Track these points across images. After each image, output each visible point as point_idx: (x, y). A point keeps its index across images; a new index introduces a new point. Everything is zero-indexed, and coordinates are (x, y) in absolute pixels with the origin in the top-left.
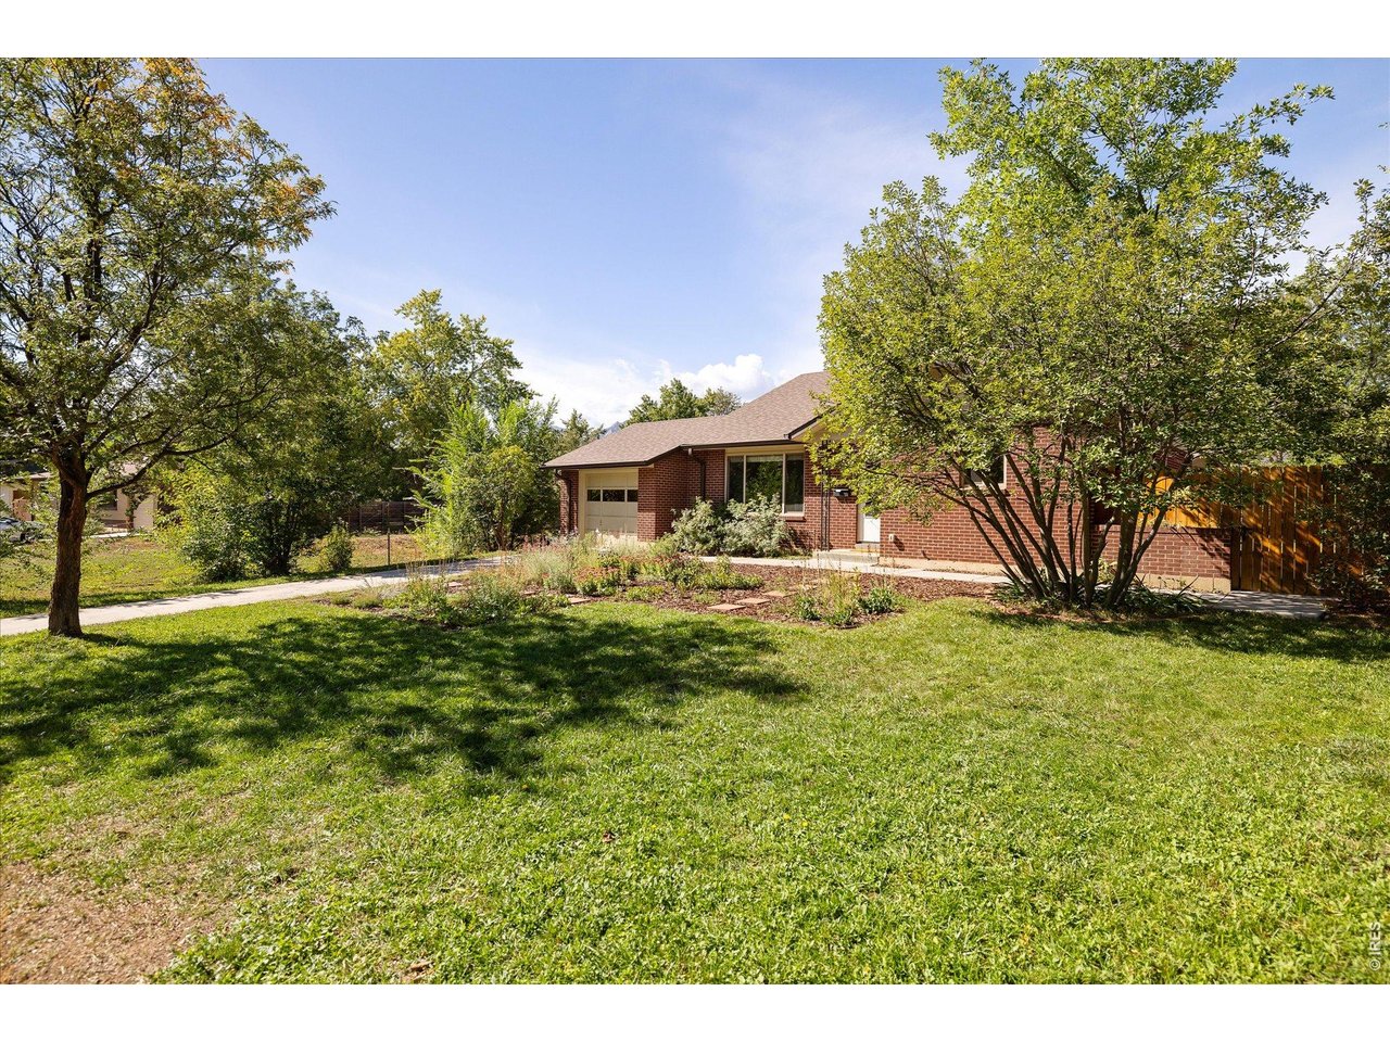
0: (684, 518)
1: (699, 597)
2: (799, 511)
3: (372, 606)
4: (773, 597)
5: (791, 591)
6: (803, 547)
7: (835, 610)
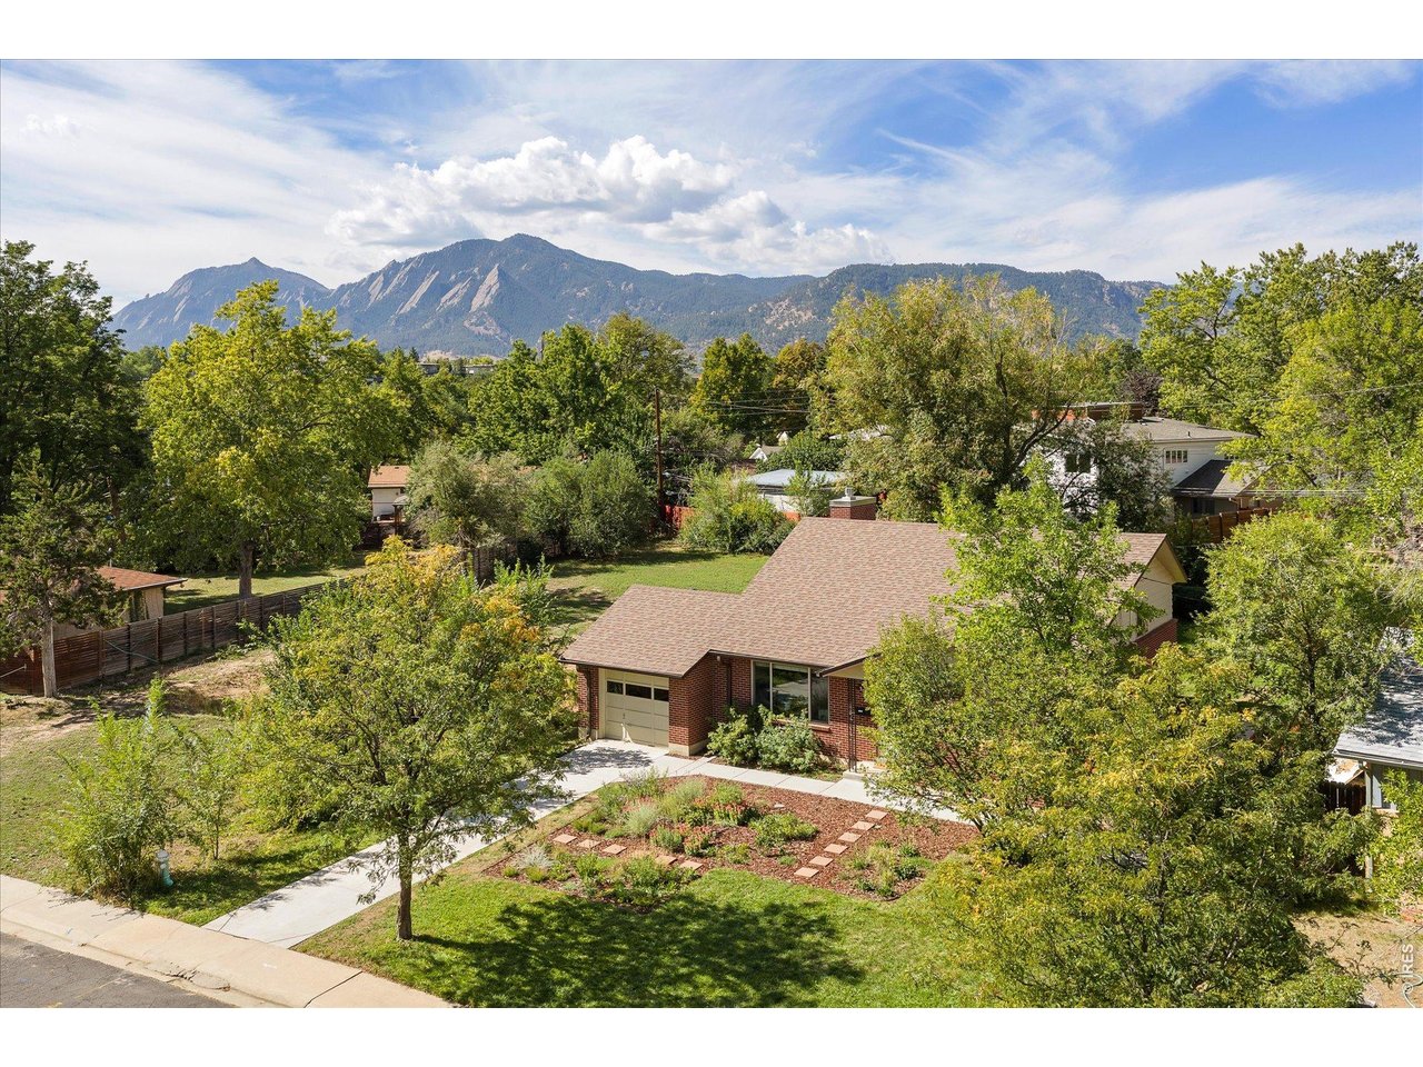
0: (720, 730)
1: (783, 859)
2: (824, 720)
3: (545, 880)
4: (832, 855)
5: (843, 843)
6: (830, 756)
7: (882, 882)
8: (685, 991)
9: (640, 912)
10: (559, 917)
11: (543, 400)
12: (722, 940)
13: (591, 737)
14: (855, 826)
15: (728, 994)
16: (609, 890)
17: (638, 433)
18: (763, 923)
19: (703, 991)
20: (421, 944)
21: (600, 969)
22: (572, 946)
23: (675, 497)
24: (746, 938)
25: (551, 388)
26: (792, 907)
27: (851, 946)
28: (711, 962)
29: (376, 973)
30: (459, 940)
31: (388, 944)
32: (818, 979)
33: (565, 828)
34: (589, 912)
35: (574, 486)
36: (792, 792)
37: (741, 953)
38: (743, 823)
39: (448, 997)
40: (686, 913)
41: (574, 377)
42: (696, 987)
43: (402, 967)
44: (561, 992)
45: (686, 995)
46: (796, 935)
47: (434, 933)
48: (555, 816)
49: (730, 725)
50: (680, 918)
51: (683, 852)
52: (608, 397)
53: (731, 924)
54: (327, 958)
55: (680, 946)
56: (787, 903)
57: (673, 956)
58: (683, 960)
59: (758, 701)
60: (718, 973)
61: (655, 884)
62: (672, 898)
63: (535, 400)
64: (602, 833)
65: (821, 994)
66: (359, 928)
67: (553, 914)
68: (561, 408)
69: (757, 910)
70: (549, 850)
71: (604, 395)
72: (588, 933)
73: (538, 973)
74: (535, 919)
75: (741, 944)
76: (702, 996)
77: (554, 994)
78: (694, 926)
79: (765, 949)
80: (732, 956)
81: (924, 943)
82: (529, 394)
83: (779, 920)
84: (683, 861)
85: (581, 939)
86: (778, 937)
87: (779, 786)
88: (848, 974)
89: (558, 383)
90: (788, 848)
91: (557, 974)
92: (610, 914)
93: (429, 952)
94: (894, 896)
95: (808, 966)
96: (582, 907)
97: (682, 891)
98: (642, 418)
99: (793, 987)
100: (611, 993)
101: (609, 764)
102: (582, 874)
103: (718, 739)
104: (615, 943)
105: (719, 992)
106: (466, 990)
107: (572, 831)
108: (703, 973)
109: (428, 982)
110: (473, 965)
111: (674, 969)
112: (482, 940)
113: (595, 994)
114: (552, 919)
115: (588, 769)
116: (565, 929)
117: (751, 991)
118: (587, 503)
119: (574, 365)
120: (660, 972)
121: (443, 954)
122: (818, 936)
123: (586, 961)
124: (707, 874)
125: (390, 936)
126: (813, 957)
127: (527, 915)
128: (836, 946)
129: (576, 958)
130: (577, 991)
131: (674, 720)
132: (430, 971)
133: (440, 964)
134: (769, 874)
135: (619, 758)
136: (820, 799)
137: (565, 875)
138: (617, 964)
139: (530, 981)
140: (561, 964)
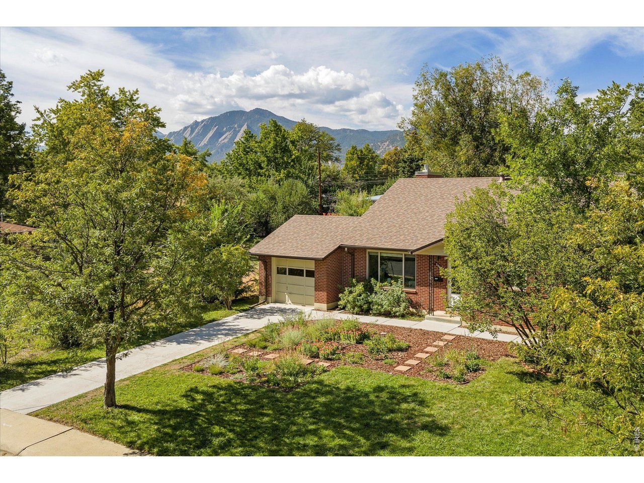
0: (346, 292)
1: (386, 361)
2: (412, 286)
3: (221, 373)
4: (420, 359)
5: (427, 353)
6: (416, 308)
7: (456, 373)
8: (311, 441)
9: (285, 391)
10: (226, 394)
11: (259, 159)
12: (343, 408)
13: (266, 302)
14: (435, 343)
15: (344, 442)
16: (264, 379)
17: (309, 175)
18: (372, 397)
19: (325, 440)
20: (120, 410)
21: (249, 426)
22: (231, 412)
23: (328, 208)
24: (359, 406)
25: (263, 152)
26: (392, 387)
27: (438, 411)
28: (332, 422)
29: (82, 429)
30: (150, 408)
31: (97, 410)
32: (414, 432)
33: (242, 345)
34: (248, 391)
35: (273, 198)
36: (392, 327)
37: (356, 415)
38: (359, 342)
39: (131, 445)
40: (317, 391)
41: (275, 146)
42: (320, 438)
43: (103, 426)
44: (216, 441)
45: (312, 443)
46: (396, 404)
47: (133, 404)
48: (236, 340)
49: (352, 289)
50: (313, 394)
51: (318, 357)
52: (293, 157)
53: (349, 398)
54: (51, 420)
55: (311, 411)
56: (390, 385)
57: (305, 418)
58: (311, 420)
59: (371, 276)
60: (338, 429)
61: (297, 375)
62: (308, 383)
63: (255, 159)
64: (265, 348)
65: (416, 443)
66: (82, 401)
67: (222, 392)
68: (268, 163)
69: (367, 389)
70: (227, 357)
71: (291, 156)
72: (245, 403)
73: (202, 429)
74: (209, 396)
75: (356, 410)
76: (324, 445)
77: (211, 442)
78: (322, 399)
79: (373, 413)
80: (349, 417)
81: (491, 410)
82: (252, 156)
83: (384, 395)
84: (318, 362)
85: (239, 407)
86: (383, 404)
87: (383, 324)
88: (436, 429)
89: (267, 149)
90: (389, 355)
91: (216, 429)
92: (263, 392)
93: (126, 415)
94: (466, 382)
95: (406, 424)
96: (243, 388)
97: (316, 378)
98: (312, 168)
99: (395, 438)
100: (254, 443)
101: (276, 314)
102: (247, 370)
103: (345, 298)
104: (263, 410)
105: (338, 441)
106: (145, 440)
107: (246, 347)
108: (326, 428)
109: (118, 435)
110: (156, 424)
111: (304, 426)
112: (167, 408)
113: (242, 443)
114: (221, 396)
115: (262, 317)
116: (229, 401)
117: (363, 441)
118: (280, 206)
119: (275, 140)
120: (294, 428)
121: (135, 417)
122: (412, 405)
123: (240, 421)
124: (334, 369)
125: (100, 406)
126: (409, 418)
127: (203, 393)
128: (426, 411)
129: (233, 419)
130: (229, 441)
131: (317, 288)
132: (122, 427)
133: (131, 423)
134: (376, 369)
135: (283, 311)
136: (411, 330)
137: (236, 370)
138: (263, 423)
139: (196, 434)
140: (221, 422)
